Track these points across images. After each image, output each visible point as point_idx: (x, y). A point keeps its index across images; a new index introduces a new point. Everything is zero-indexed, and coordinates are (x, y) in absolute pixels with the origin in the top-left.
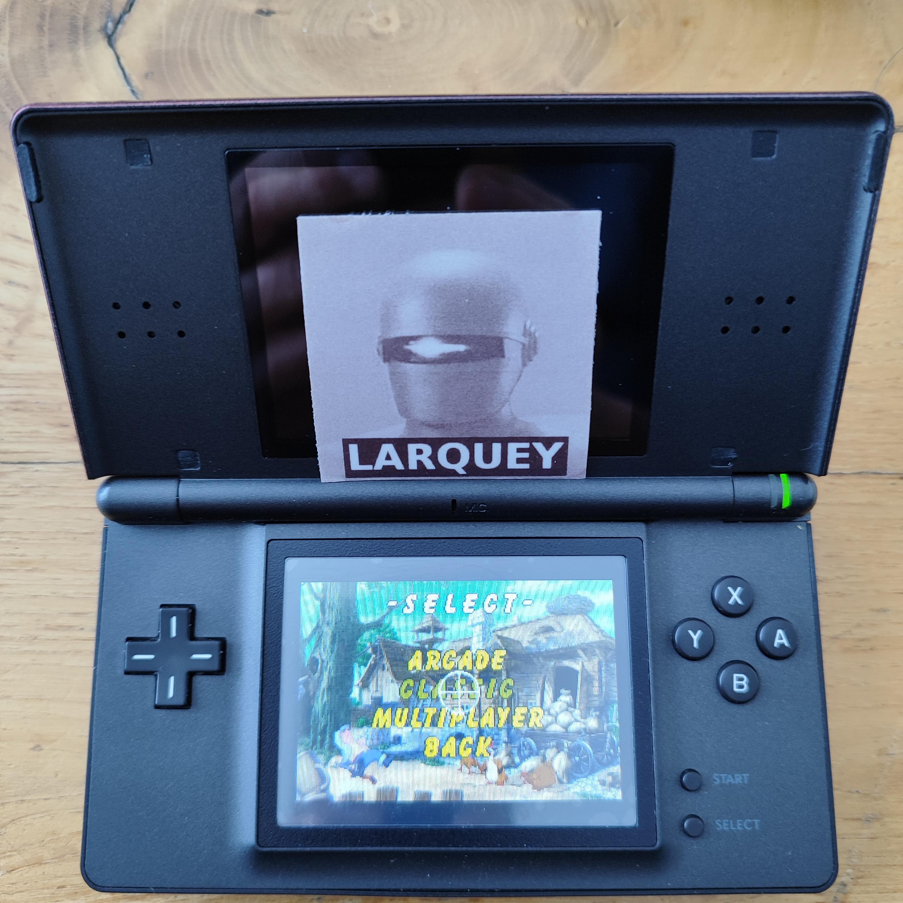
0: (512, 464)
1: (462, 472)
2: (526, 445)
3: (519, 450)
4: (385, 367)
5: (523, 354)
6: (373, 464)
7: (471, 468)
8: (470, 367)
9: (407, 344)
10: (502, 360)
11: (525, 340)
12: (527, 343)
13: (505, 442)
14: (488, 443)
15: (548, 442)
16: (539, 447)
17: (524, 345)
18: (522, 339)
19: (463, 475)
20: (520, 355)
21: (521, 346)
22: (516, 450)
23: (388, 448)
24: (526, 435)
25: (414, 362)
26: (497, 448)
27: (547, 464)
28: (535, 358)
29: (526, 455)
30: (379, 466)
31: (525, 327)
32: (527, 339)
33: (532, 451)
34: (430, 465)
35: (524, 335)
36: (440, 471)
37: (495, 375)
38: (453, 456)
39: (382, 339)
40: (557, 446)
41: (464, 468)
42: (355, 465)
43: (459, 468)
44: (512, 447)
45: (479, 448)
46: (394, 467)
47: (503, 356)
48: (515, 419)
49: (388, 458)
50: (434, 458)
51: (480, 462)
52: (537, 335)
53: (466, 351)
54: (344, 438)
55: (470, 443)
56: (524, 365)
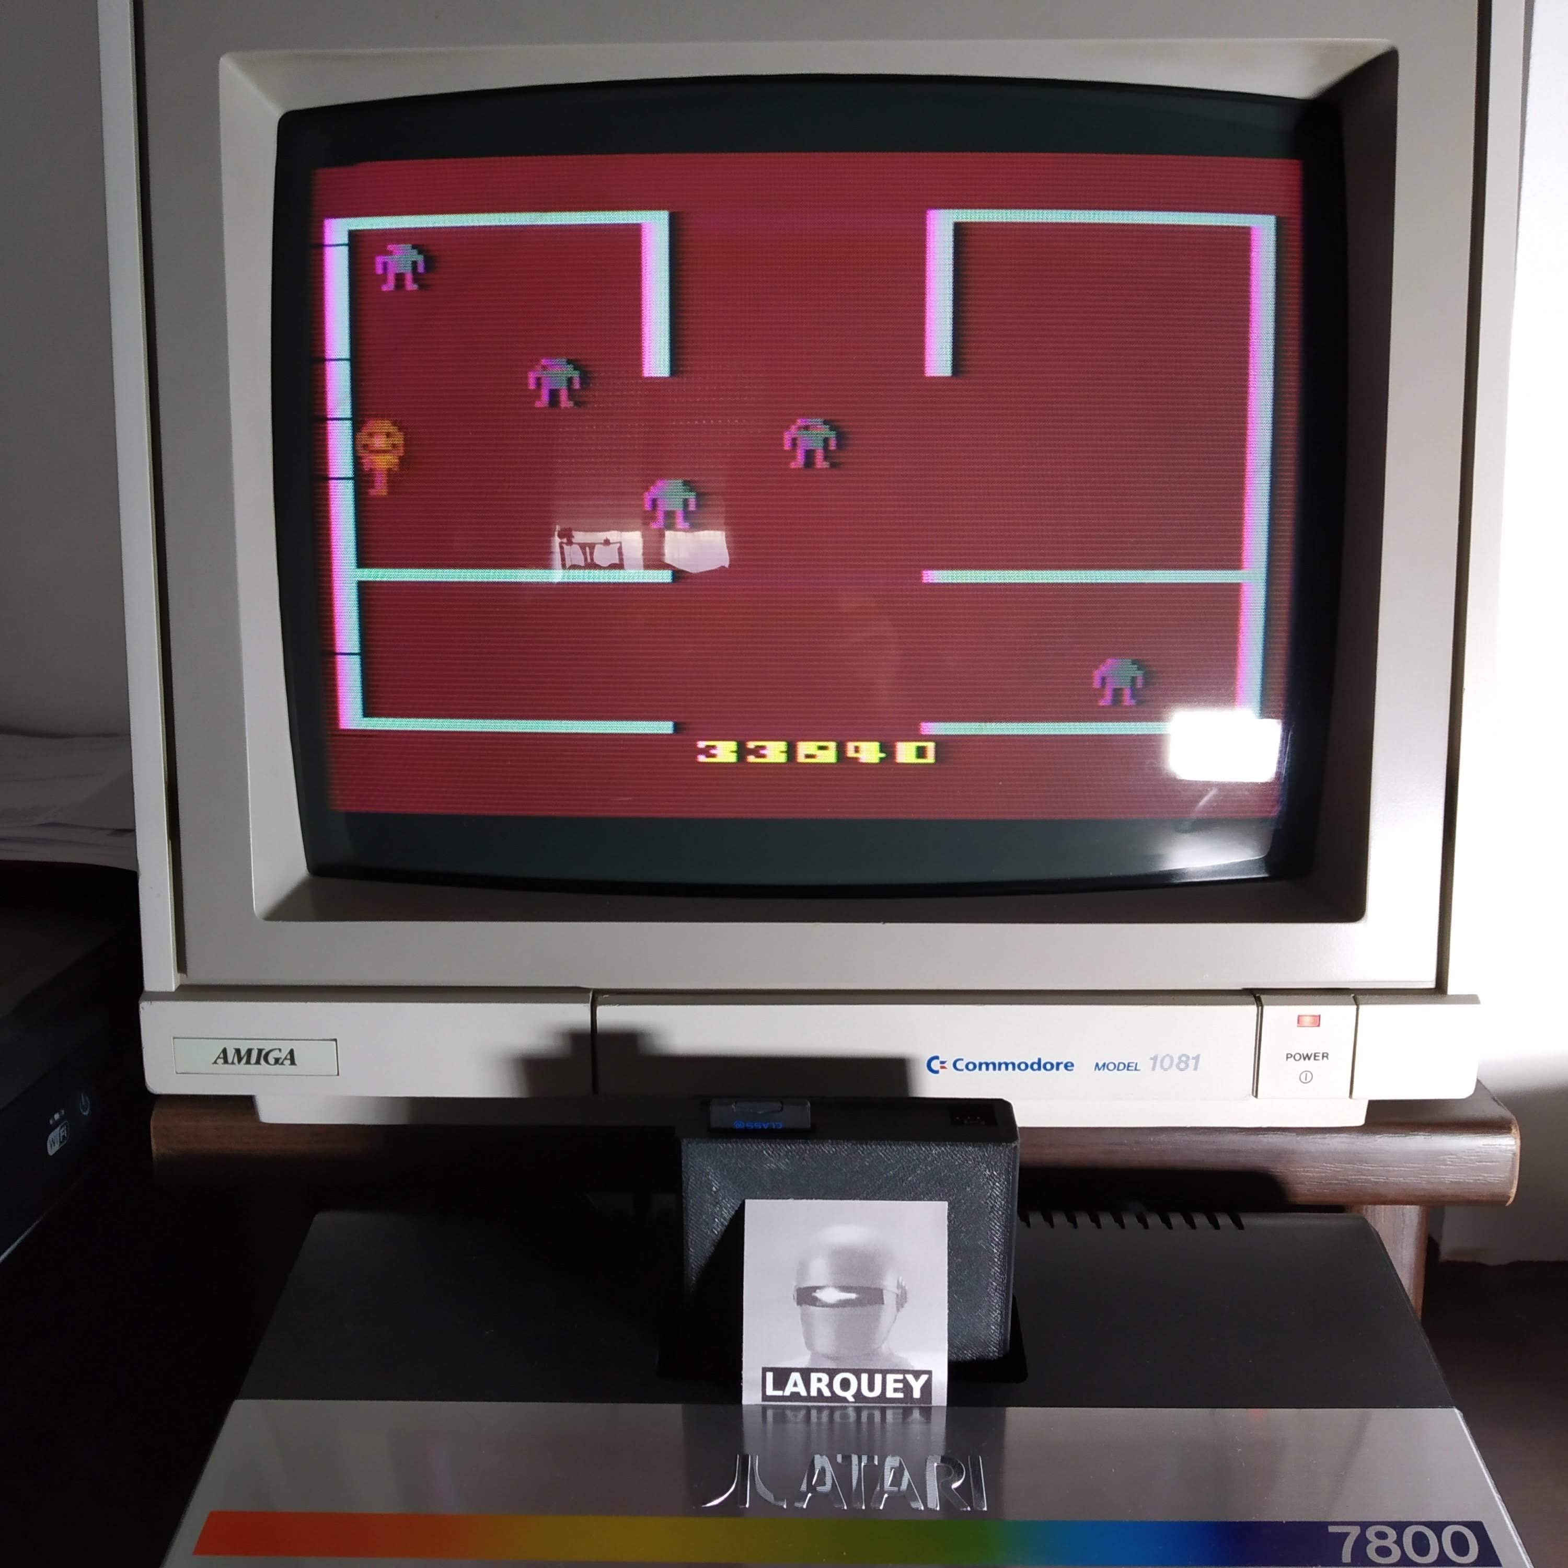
0: (890, 1394)
1: (851, 1399)
2: (900, 1377)
3: (896, 1381)
4: (798, 1308)
5: (897, 1302)
6: (783, 1389)
7: (858, 1395)
8: (859, 1310)
9: (815, 1292)
10: (882, 1306)
11: (899, 1292)
12: (900, 1294)
13: (884, 1373)
14: (871, 1374)
15: (917, 1374)
16: (910, 1378)
17: (897, 1295)
18: (896, 1291)
19: (852, 1402)
20: (895, 1302)
21: (895, 1296)
22: (893, 1381)
23: (795, 1377)
24: (902, 1368)
25: (819, 1306)
26: (878, 1378)
27: (917, 1394)
28: (906, 1305)
29: (900, 1385)
30: (787, 1392)
31: (898, 1282)
32: (900, 1291)
33: (905, 1381)
34: (827, 1393)
35: (898, 1288)
36: (835, 1397)
37: (877, 1317)
38: (845, 1384)
39: (797, 1287)
40: (924, 1378)
41: (854, 1396)
42: (770, 1391)
43: (849, 1395)
44: (890, 1378)
45: (865, 1377)
46: (798, 1394)
47: (883, 1303)
48: (892, 1354)
49: (795, 1385)
50: (830, 1386)
51: (865, 1391)
52: (907, 1288)
53: (856, 1298)
54: (764, 1366)
55: (857, 1373)
56: (898, 1310)
